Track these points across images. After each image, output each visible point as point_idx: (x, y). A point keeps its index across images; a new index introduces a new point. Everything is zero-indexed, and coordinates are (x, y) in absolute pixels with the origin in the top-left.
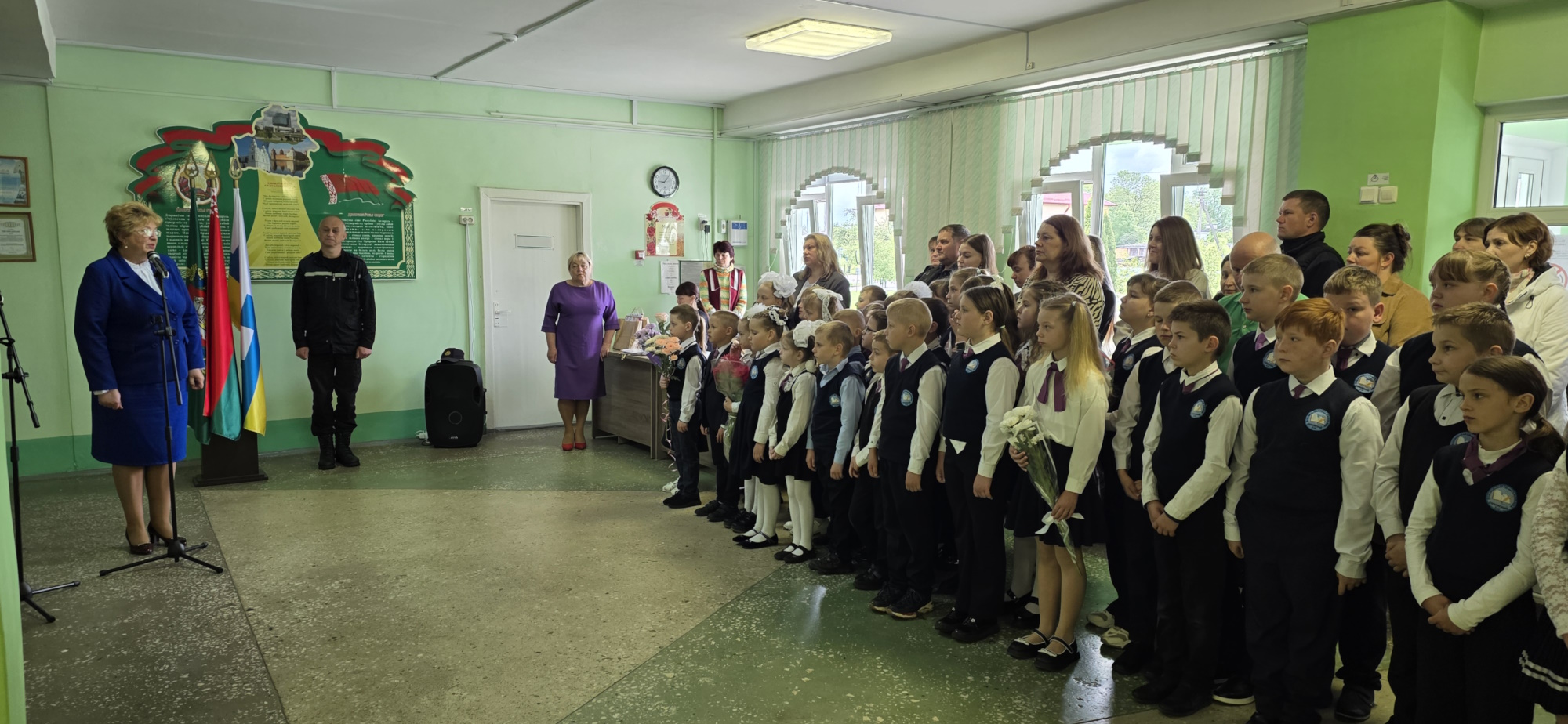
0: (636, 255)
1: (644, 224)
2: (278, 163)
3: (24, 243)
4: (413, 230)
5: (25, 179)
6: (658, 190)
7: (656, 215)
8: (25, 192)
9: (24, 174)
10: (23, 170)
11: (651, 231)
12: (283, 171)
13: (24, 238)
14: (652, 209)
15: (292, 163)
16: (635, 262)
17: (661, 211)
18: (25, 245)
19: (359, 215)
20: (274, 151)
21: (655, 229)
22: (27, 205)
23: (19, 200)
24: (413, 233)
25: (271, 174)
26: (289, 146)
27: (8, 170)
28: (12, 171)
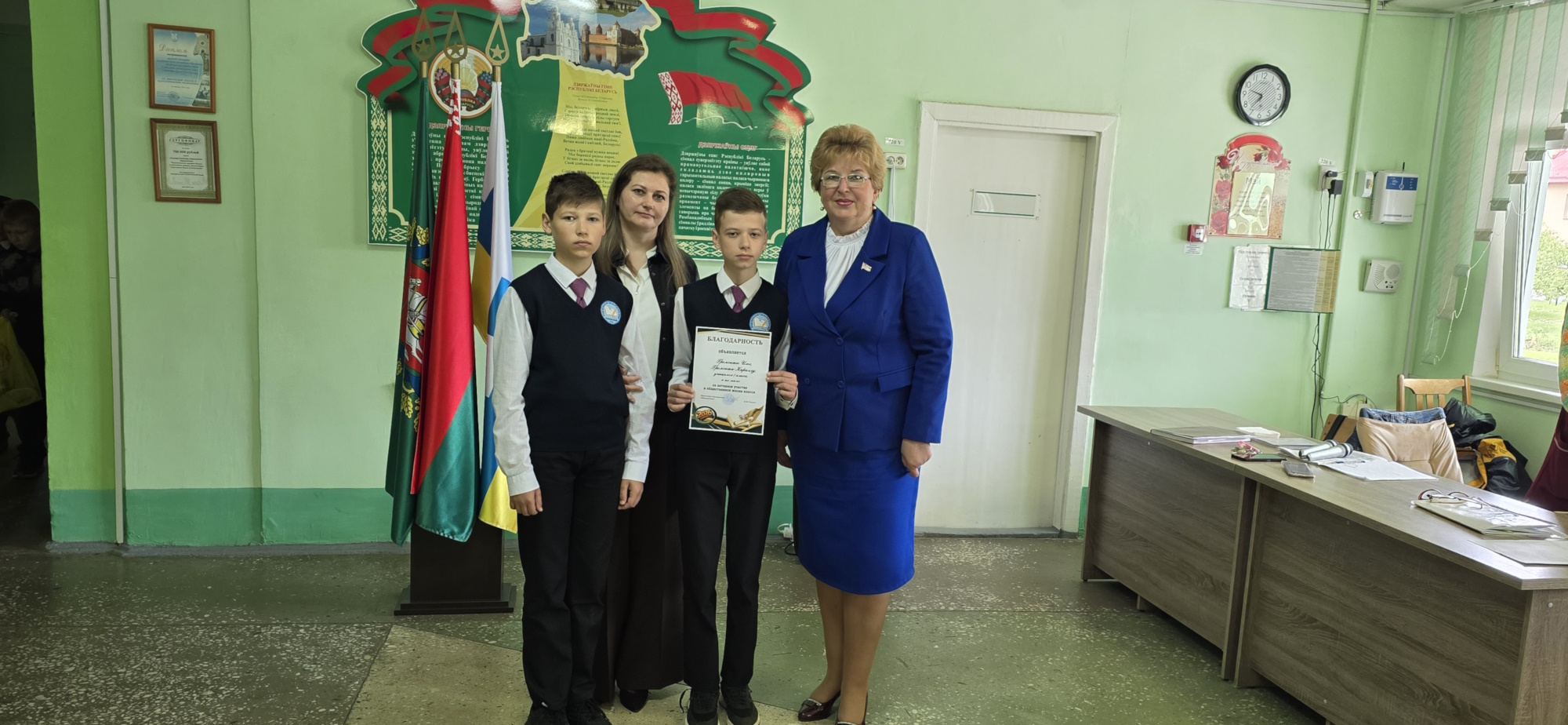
0: (1191, 235)
1: (1210, 173)
3: (204, 171)
5: (210, 67)
6: (1247, 111)
7: (1238, 158)
8: (208, 88)
9: (208, 57)
10: (207, 51)
13: (204, 162)
14: (1231, 147)
15: (615, 50)
16: (1187, 245)
17: (1248, 151)
18: (206, 176)
19: (718, 146)
20: (588, 27)
21: (1232, 186)
22: (211, 110)
23: (199, 100)
24: (802, 181)
25: (580, 67)
26: (614, 18)
27: (188, 49)
28: (191, 50)
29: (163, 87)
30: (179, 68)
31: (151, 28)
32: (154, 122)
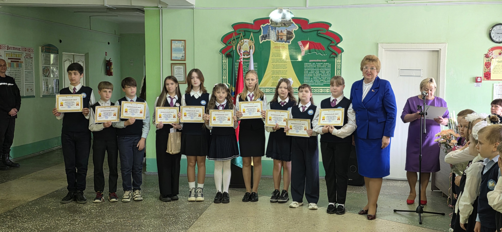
0: (476, 80)
1: (483, 60)
2: (279, 36)
3: (183, 76)
4: (341, 68)
5: (185, 49)
6: (494, 39)
7: (492, 54)
8: (184, 55)
9: (184, 47)
10: (184, 45)
11: (488, 65)
12: (282, 41)
13: (183, 74)
14: (489, 51)
15: (286, 37)
16: (475, 84)
17: (496, 52)
19: (315, 61)
20: (278, 31)
21: (490, 64)
22: (185, 60)
23: (182, 58)
24: (341, 69)
25: (276, 42)
26: (286, 28)
27: (179, 45)
28: (181, 46)
29: (174, 55)
30: (178, 50)
31: (172, 40)
32: (172, 64)
